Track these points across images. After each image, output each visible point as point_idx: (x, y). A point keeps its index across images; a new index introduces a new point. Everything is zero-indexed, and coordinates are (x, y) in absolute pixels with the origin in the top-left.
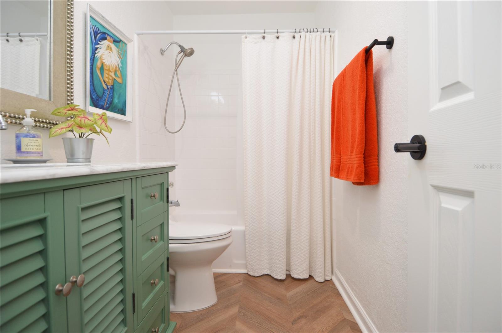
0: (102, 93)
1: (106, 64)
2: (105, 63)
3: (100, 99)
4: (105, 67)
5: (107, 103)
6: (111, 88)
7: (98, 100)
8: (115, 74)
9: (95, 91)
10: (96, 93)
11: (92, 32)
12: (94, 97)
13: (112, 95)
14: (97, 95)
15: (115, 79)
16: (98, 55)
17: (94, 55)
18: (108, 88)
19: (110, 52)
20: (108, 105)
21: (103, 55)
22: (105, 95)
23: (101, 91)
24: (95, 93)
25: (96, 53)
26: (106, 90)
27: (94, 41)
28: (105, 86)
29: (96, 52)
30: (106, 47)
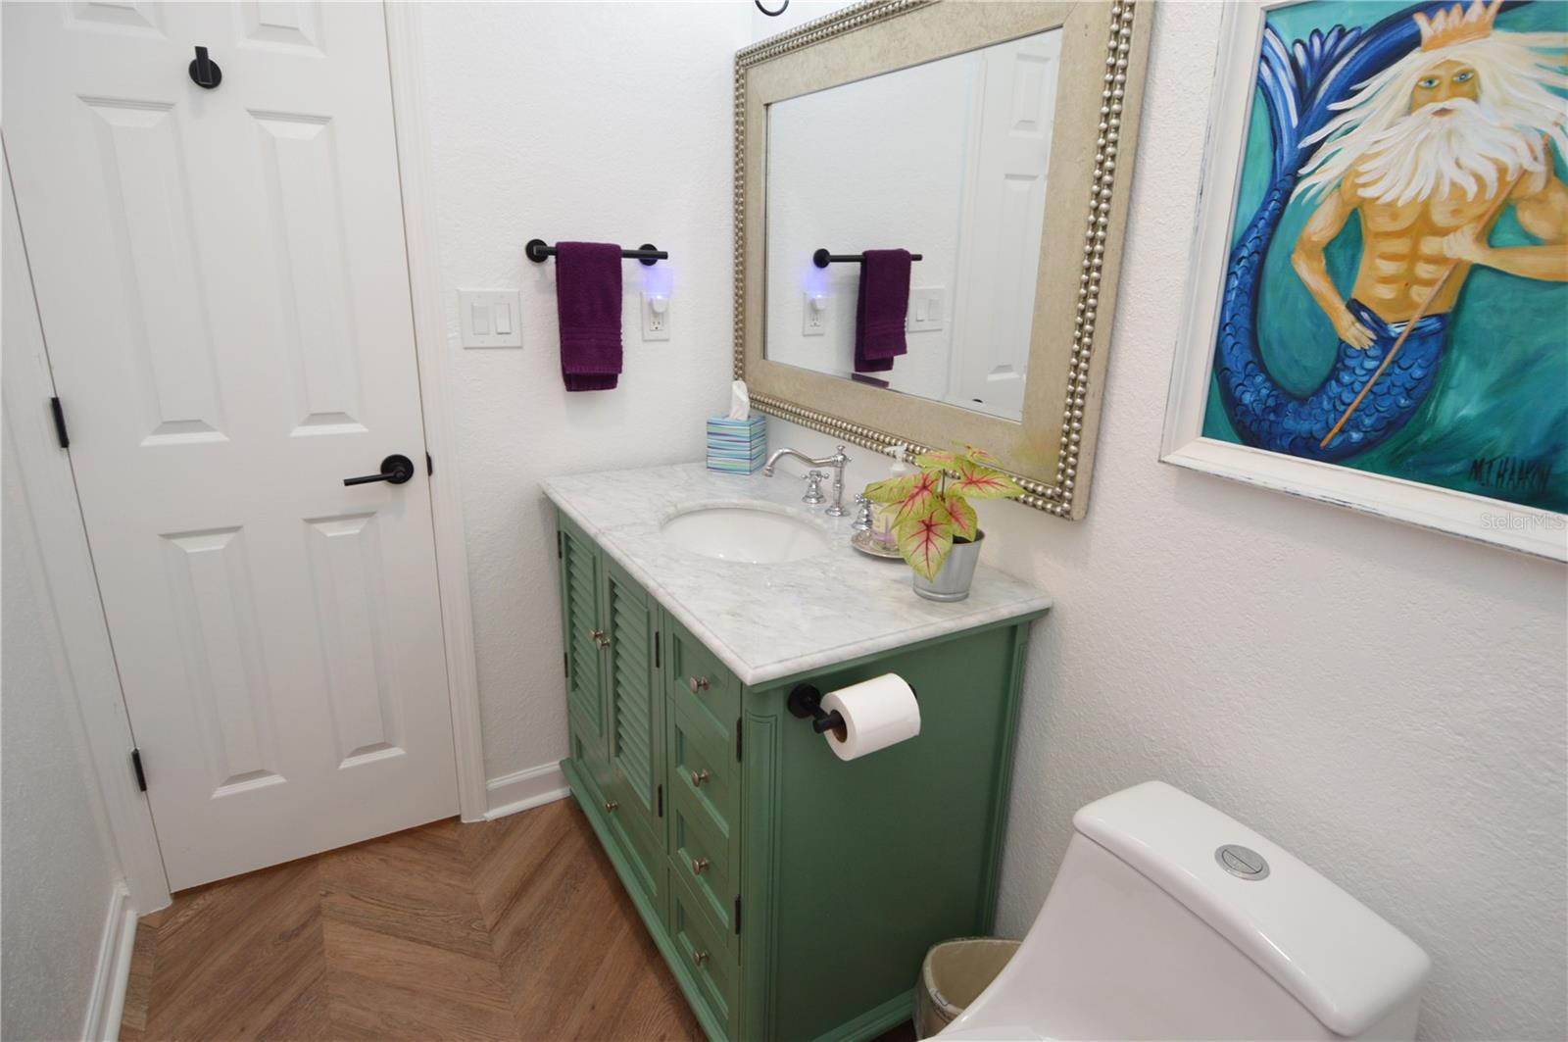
0: (1325, 371)
1: (1391, 204)
2: (1387, 198)
3: (1291, 406)
4: (1376, 223)
5: (1354, 424)
6: (1417, 335)
7: (1276, 410)
8: (1488, 236)
9: (1262, 368)
10: (1269, 378)
11: (1286, 79)
12: (1247, 398)
13: (1418, 373)
14: (1275, 385)
15: (1476, 269)
16: (1318, 177)
17: (1289, 193)
18: (1384, 341)
19: (1443, 112)
20: (1356, 436)
21: (1364, 158)
22: (1346, 378)
23: (1318, 362)
24: (1259, 379)
25: (1297, 180)
26: (1364, 352)
27: (1295, 122)
28: (1356, 334)
29: (1303, 171)
30: (1402, 101)
